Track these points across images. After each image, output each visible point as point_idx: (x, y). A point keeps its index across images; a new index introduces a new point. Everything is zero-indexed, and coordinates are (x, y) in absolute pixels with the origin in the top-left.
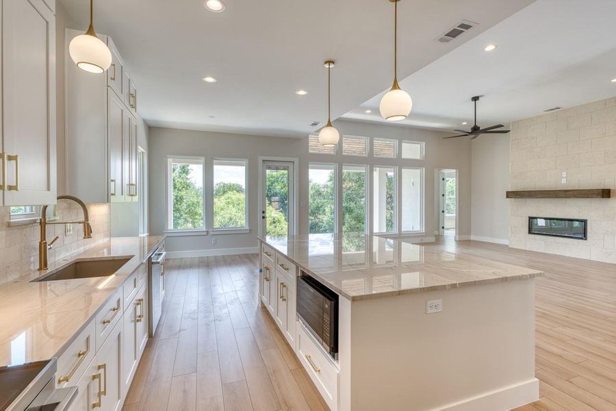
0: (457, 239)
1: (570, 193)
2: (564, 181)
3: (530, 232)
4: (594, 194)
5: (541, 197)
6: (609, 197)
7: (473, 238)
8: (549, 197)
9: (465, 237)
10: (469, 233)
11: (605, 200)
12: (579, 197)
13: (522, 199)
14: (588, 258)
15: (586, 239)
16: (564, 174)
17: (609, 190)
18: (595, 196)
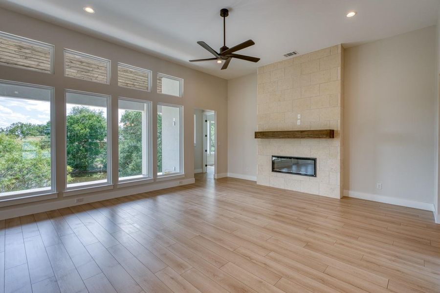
0: (216, 178)
1: (306, 133)
2: (299, 122)
3: (273, 171)
4: (324, 134)
5: (283, 138)
6: (333, 137)
7: (229, 175)
8: (289, 137)
9: (222, 175)
10: (226, 171)
11: (329, 141)
12: (312, 137)
13: (266, 140)
14: (316, 193)
15: (316, 176)
16: (299, 116)
17: (333, 131)
18: (324, 136)
